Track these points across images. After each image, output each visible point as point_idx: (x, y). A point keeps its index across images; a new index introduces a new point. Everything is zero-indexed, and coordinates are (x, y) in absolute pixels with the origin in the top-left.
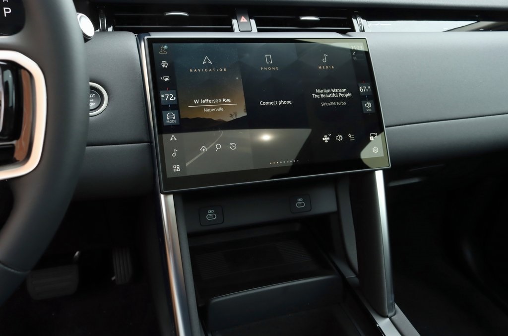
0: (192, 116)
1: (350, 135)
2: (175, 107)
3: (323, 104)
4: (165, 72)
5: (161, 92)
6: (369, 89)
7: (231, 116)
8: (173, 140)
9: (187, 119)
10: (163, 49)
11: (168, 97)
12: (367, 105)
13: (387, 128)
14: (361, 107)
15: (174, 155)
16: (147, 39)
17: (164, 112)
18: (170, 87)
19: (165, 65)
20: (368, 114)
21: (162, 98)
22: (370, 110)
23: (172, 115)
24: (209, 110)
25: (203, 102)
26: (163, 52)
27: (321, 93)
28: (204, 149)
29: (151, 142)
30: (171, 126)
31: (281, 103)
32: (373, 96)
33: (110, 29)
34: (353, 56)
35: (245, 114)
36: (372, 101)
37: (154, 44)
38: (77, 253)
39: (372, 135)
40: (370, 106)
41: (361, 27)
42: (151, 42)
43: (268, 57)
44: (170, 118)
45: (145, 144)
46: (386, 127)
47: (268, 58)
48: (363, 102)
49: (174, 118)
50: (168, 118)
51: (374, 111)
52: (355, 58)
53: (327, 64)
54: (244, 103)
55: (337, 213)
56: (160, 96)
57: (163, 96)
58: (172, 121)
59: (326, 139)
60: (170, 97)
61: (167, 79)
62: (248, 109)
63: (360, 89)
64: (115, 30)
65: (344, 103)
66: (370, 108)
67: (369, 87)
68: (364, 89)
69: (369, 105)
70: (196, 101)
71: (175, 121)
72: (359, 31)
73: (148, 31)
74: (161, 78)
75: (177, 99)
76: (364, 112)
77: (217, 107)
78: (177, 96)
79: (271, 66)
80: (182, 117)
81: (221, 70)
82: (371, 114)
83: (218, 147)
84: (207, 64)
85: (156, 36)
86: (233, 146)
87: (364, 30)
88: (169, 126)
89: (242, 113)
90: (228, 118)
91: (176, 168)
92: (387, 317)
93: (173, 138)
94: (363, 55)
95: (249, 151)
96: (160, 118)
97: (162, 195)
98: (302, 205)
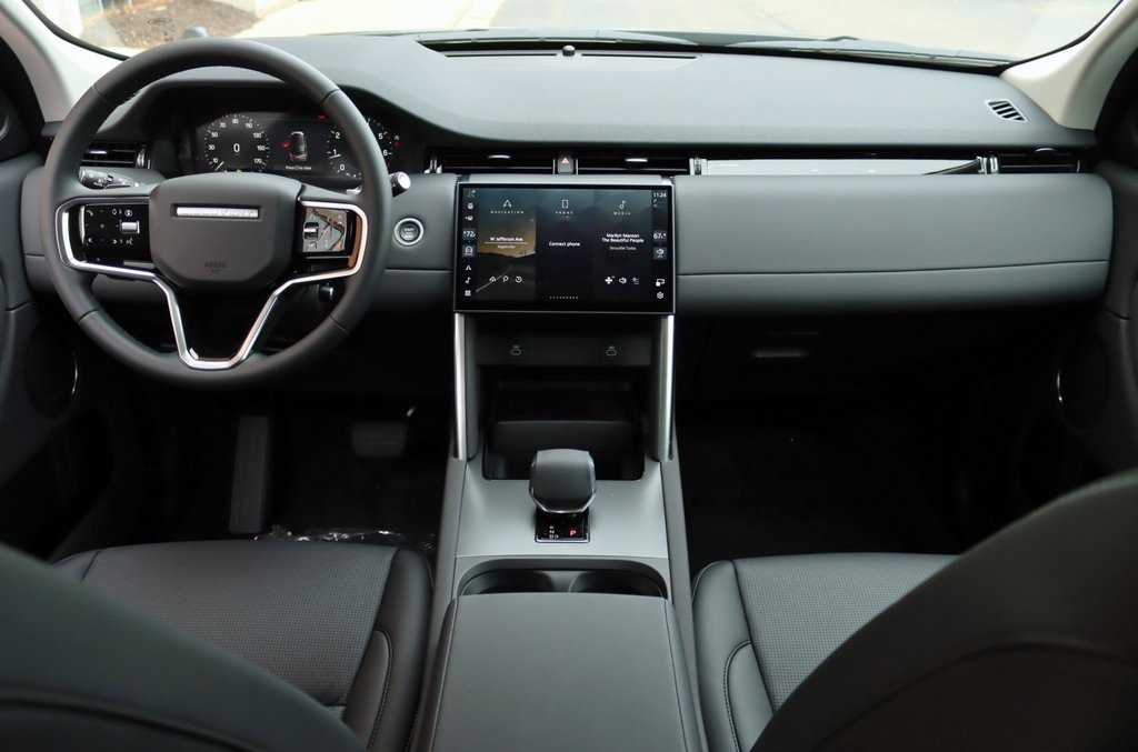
0: (486, 251)
1: (634, 279)
2: (473, 242)
3: (612, 248)
4: (470, 213)
5: (465, 228)
6: (663, 236)
7: (521, 253)
9: (482, 253)
10: (472, 193)
11: (469, 234)
12: (659, 252)
13: (676, 276)
14: (652, 253)
15: (467, 282)
16: (463, 183)
17: (464, 246)
18: (472, 225)
19: (470, 206)
20: (658, 260)
21: (464, 234)
22: (662, 257)
23: (470, 248)
24: (502, 247)
25: (498, 239)
26: (470, 195)
27: (612, 238)
28: (493, 279)
29: (452, 270)
30: (468, 258)
31: (569, 244)
32: (667, 244)
33: (439, 170)
34: (652, 203)
35: (534, 253)
36: (665, 248)
37: (465, 190)
38: (410, 413)
39: (659, 281)
40: (663, 253)
41: (698, 169)
42: (463, 186)
43: (565, 202)
44: (469, 251)
45: (446, 271)
46: (676, 274)
47: (565, 204)
48: (655, 248)
49: (471, 252)
50: (466, 252)
51: (665, 258)
52: (655, 206)
53: (624, 210)
54: (534, 243)
55: (652, 367)
56: (464, 232)
58: (469, 254)
59: (609, 280)
60: (471, 234)
61: (470, 219)
62: (537, 249)
63: (654, 236)
64: (444, 171)
65: (635, 249)
66: (661, 255)
67: (664, 234)
68: (658, 235)
69: (661, 252)
70: (492, 239)
71: (472, 254)
72: (694, 174)
73: (466, 173)
74: (466, 218)
75: (476, 236)
76: (655, 259)
77: (509, 245)
78: (476, 233)
79: (566, 210)
80: (478, 251)
81: (518, 212)
82: (663, 260)
83: (506, 279)
84: (507, 207)
85: (475, 179)
86: (519, 279)
87: (700, 173)
88: (466, 258)
89: (531, 251)
90: (517, 255)
91: (468, 293)
92: (658, 461)
93: (469, 268)
94: (666, 202)
95: (532, 284)
96: (460, 251)
97: (456, 314)
98: (613, 353)
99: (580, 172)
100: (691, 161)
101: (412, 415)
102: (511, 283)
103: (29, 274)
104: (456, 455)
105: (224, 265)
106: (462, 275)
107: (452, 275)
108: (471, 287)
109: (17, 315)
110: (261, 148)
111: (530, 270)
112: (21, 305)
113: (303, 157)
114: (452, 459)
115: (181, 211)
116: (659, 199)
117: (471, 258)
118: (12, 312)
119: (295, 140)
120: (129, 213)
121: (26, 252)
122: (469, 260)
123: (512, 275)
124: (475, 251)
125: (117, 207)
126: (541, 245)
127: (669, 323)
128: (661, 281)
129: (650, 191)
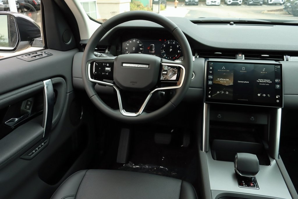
0: (216, 83)
1: (268, 95)
2: (212, 80)
3: (260, 84)
4: (211, 70)
5: (209, 75)
6: (279, 81)
7: (228, 84)
11: (210, 77)
13: (284, 95)
14: (275, 86)
15: (209, 93)
17: (209, 81)
18: (212, 74)
19: (211, 68)
20: (277, 89)
24: (222, 82)
25: (220, 79)
26: (211, 65)
27: (260, 81)
28: (218, 92)
29: (204, 89)
31: (245, 82)
32: (281, 83)
33: (198, 57)
34: (275, 69)
35: (233, 84)
36: (280, 85)
37: (209, 62)
38: (172, 131)
41: (287, 59)
42: (208, 62)
43: (244, 68)
44: (210, 83)
45: (202, 89)
51: (280, 88)
53: (264, 71)
54: (233, 81)
55: (267, 125)
56: (208, 77)
59: (259, 95)
61: (211, 72)
62: (234, 83)
64: (199, 57)
65: (269, 85)
68: (277, 80)
69: (278, 86)
70: (218, 79)
72: (285, 61)
73: (208, 58)
74: (209, 72)
75: (213, 78)
76: (276, 88)
77: (224, 81)
78: (213, 77)
79: (244, 71)
80: (213, 83)
81: (227, 71)
82: (279, 89)
83: (223, 92)
84: (224, 69)
85: (211, 60)
86: (227, 93)
87: (288, 60)
88: (209, 85)
89: (232, 84)
90: (227, 85)
91: (210, 96)
92: (275, 159)
93: (210, 88)
94: (280, 69)
95: (232, 95)
96: (207, 82)
97: (205, 103)
98: (253, 119)
99: (245, 59)
100: (285, 56)
101: (173, 132)
102: (225, 94)
103: (73, 83)
104: (202, 150)
105: (136, 83)
106: (208, 90)
107: (204, 90)
108: (211, 94)
109: (69, 95)
110: (141, 49)
111: (231, 90)
112: (71, 92)
113: (153, 52)
114: (201, 151)
115: (124, 65)
116: (277, 68)
117: (211, 85)
118: (68, 94)
119: (152, 47)
120: (108, 65)
121: (73, 76)
122: (210, 86)
123: (225, 91)
124: (212, 83)
125: (105, 63)
126: (235, 81)
127: (280, 111)
128: (278, 96)
129: (274, 65)
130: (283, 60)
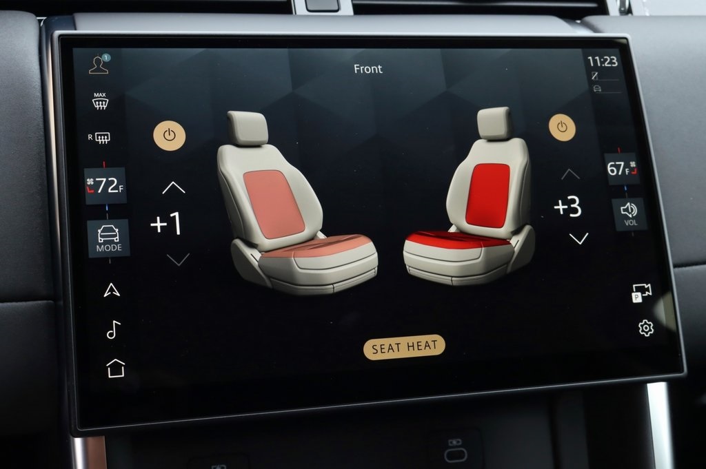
2: (119, 211)
4: (101, 121)
5: (86, 171)
6: (631, 169)
8: (112, 296)
10: (98, 62)
11: (104, 184)
12: (626, 210)
13: (677, 270)
14: (610, 215)
15: (112, 334)
16: (60, 36)
17: (90, 224)
18: (112, 158)
19: (100, 102)
20: (627, 234)
21: (88, 188)
22: (634, 223)
23: (111, 230)
26: (98, 70)
29: (56, 298)
30: (107, 259)
34: (591, 83)
36: (640, 200)
37: (77, 51)
39: (638, 289)
40: (635, 212)
41: (622, 3)
42: (68, 45)
44: (108, 238)
45: (39, 302)
46: (675, 266)
48: (615, 202)
49: (116, 239)
50: (101, 240)
51: (645, 227)
52: (597, 89)
56: (84, 182)
57: (90, 182)
58: (111, 248)
60: (109, 183)
61: (103, 139)
63: (609, 169)
66: (633, 218)
67: (633, 164)
68: (618, 167)
69: (630, 210)
71: (119, 248)
72: (617, 13)
73: (70, 12)
74: (90, 137)
75: (128, 189)
76: (619, 229)
78: (127, 181)
82: (637, 233)
85: (91, 25)
87: (629, 11)
88: (103, 260)
91: (116, 369)
93: (112, 290)
94: (621, 80)
96: (80, 239)
97: (78, 443)
98: (461, 455)
99: (359, 10)
116: (603, 71)
117: (117, 259)
122: (110, 267)
127: (657, 395)
128: (642, 290)
129: (579, 51)
130: (603, 10)
